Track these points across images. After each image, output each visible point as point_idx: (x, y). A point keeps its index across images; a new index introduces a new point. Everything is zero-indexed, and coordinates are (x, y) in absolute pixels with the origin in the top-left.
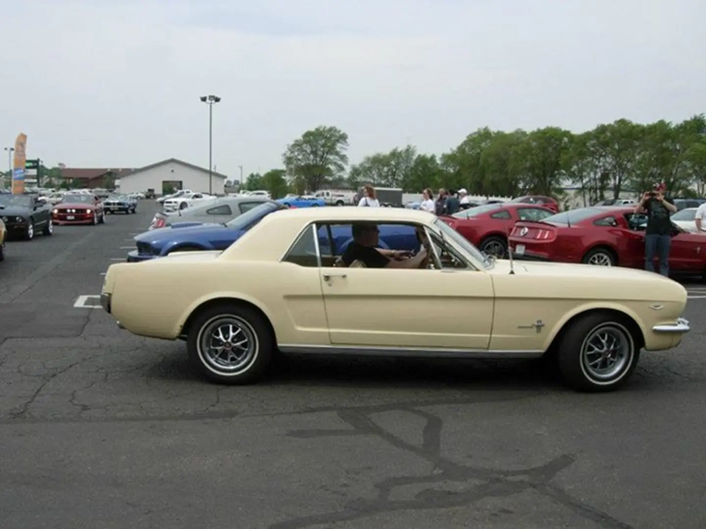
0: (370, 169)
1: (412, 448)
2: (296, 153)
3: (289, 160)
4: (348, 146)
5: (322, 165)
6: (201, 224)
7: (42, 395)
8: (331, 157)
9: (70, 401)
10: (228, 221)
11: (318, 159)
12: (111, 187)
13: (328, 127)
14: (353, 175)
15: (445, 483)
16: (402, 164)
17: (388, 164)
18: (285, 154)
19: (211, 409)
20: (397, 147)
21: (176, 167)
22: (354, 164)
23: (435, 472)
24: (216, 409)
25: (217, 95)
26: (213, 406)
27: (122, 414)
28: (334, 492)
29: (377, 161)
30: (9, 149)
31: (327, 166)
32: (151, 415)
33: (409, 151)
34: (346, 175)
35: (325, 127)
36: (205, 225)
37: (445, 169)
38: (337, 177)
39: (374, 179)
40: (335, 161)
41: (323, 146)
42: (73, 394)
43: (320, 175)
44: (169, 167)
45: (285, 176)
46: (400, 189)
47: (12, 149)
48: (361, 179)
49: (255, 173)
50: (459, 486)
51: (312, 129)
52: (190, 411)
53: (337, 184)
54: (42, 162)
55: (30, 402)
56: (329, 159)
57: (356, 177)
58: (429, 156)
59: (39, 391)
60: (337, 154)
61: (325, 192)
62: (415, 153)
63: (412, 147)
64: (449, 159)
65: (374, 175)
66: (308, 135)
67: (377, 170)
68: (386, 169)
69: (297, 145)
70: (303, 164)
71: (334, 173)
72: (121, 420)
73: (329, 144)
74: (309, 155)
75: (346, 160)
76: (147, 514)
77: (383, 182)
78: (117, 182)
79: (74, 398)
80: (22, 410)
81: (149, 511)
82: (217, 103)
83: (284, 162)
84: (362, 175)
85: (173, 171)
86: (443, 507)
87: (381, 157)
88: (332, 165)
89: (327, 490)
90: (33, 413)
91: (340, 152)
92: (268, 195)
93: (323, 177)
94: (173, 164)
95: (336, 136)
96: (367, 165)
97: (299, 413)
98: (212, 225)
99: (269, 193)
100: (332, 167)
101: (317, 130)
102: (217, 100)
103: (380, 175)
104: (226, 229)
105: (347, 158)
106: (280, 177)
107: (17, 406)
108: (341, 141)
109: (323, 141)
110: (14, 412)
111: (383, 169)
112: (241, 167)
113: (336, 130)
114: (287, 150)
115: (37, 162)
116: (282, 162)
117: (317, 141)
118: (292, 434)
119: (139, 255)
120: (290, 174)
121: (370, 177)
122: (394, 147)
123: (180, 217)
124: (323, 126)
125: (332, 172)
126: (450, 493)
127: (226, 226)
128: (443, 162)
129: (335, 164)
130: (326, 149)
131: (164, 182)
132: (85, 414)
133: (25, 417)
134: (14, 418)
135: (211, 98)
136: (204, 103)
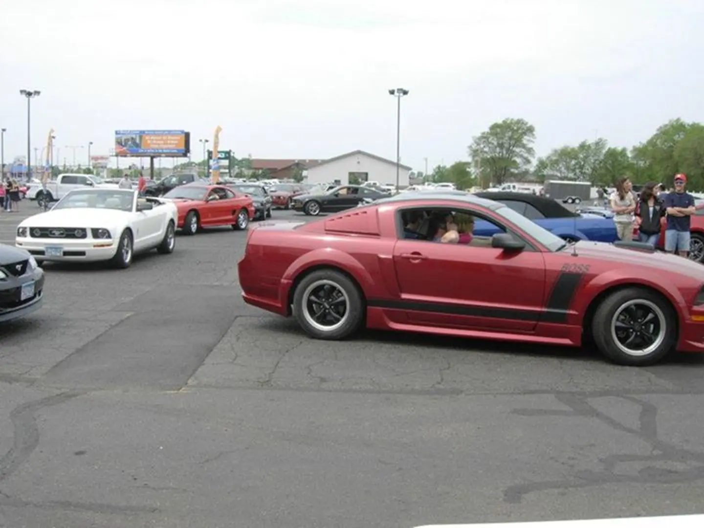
0: (556, 162)
1: (630, 431)
2: (482, 146)
3: (475, 153)
4: (535, 138)
5: (508, 158)
7: (281, 367)
8: (517, 150)
9: (309, 373)
11: (505, 152)
12: (299, 179)
13: (516, 118)
14: (539, 168)
15: (666, 462)
16: (591, 157)
17: (576, 157)
18: (470, 147)
19: (437, 386)
20: (586, 140)
21: (361, 158)
22: (541, 156)
23: (655, 453)
24: (441, 387)
25: (405, 89)
26: (439, 383)
27: (358, 387)
28: (563, 463)
29: (565, 154)
30: (203, 141)
31: (513, 159)
32: (384, 389)
33: (599, 144)
34: (532, 168)
35: (512, 119)
37: (635, 162)
38: (524, 170)
39: (561, 172)
40: (521, 153)
41: (510, 138)
42: (308, 368)
43: (505, 168)
44: (354, 160)
45: (469, 168)
46: (589, 183)
47: (207, 141)
48: (546, 172)
49: (441, 166)
50: (679, 466)
51: (500, 122)
52: (417, 387)
53: (522, 177)
54: (234, 153)
55: (273, 373)
56: (514, 152)
57: (543, 170)
58: (620, 149)
60: (524, 146)
61: (511, 185)
62: (606, 145)
63: (603, 140)
64: (640, 152)
65: (560, 168)
66: (495, 127)
67: (564, 163)
68: (573, 162)
69: (484, 138)
70: (489, 157)
71: (520, 166)
72: (355, 391)
73: (516, 137)
74: (496, 147)
75: (532, 152)
77: (571, 175)
78: (305, 173)
79: (311, 370)
80: (267, 379)
81: (400, 469)
82: (405, 96)
83: (470, 155)
84: (548, 168)
85: (359, 163)
86: (665, 482)
87: (569, 150)
88: (518, 157)
89: (557, 461)
90: (278, 383)
91: (526, 145)
92: (453, 187)
93: (509, 170)
94: (359, 156)
95: (523, 129)
96: (554, 158)
97: (519, 394)
99: (454, 185)
100: (518, 160)
101: (504, 122)
102: (405, 93)
103: (567, 168)
105: (534, 151)
106: (465, 170)
107: (262, 376)
108: (527, 134)
109: (510, 133)
110: (261, 380)
111: (571, 161)
112: (426, 160)
113: (523, 123)
114: (473, 142)
115: (229, 153)
116: (467, 155)
117: (503, 134)
118: (516, 411)
120: (476, 166)
121: (557, 171)
122: (583, 140)
124: (511, 117)
125: (518, 164)
126: (670, 472)
128: (633, 155)
129: (521, 156)
130: (513, 142)
131: (351, 174)
132: (324, 386)
133: (272, 385)
134: (262, 386)
135: (400, 91)
136: (392, 96)
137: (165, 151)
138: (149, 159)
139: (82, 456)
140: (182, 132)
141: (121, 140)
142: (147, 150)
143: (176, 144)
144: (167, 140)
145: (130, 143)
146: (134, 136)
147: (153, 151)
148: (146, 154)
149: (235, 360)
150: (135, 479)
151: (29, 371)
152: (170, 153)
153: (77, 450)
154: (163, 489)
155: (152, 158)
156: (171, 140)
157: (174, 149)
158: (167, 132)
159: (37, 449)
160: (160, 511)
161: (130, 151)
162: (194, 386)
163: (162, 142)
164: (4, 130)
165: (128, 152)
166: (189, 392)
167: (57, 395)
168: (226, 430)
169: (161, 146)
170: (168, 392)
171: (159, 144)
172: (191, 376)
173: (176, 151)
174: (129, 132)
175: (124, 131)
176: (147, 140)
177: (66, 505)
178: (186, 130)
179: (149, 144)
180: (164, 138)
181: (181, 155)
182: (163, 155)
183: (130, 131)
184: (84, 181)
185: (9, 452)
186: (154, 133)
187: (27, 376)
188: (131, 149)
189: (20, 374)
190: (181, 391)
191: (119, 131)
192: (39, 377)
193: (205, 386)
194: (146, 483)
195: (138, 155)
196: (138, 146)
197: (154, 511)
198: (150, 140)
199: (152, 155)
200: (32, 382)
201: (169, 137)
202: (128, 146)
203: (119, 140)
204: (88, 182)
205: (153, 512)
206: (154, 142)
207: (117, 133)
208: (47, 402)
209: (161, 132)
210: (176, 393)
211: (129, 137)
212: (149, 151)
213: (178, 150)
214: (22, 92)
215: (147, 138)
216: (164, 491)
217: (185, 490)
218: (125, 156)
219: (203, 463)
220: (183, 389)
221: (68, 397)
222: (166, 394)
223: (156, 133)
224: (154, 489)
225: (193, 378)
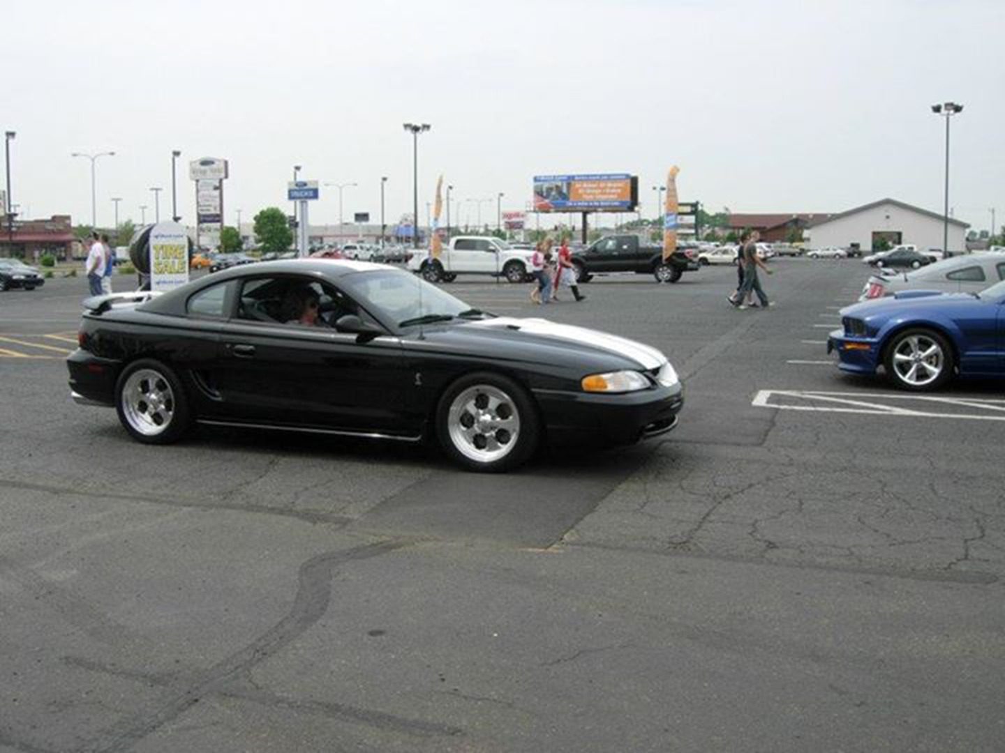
6: (939, 294)
7: (711, 522)
9: (751, 534)
10: (980, 291)
12: (798, 240)
19: (953, 566)
21: (892, 211)
24: (962, 568)
25: (957, 102)
27: (824, 561)
30: (658, 189)
32: (867, 567)
36: (946, 295)
42: (753, 525)
44: (882, 212)
47: (663, 189)
52: (921, 567)
54: (702, 205)
55: (696, 530)
59: (708, 515)
72: (819, 567)
76: (859, 706)
79: (755, 530)
80: (685, 539)
81: (862, 703)
82: (958, 114)
85: (888, 217)
90: (699, 545)
94: (886, 207)
98: (957, 295)
102: (958, 109)
104: (977, 302)
107: (679, 533)
110: (674, 540)
112: (993, 211)
115: (695, 205)
119: (846, 336)
123: (906, 284)
127: (978, 298)
131: (875, 234)
132: (772, 554)
133: (689, 550)
134: (675, 548)
135: (949, 107)
136: (937, 114)
137: (602, 204)
138: (580, 215)
139: (378, 638)
140: (627, 176)
141: (542, 189)
142: (577, 202)
143: (619, 195)
144: (605, 188)
145: (553, 193)
146: (559, 184)
147: (586, 204)
148: (578, 208)
149: (642, 507)
150: (443, 680)
151: (344, 508)
152: (610, 206)
153: (375, 628)
154: (479, 700)
155: (585, 214)
156: (611, 188)
157: (614, 201)
158: (605, 178)
159: (319, 621)
160: (465, 734)
161: (553, 204)
162: (572, 544)
163: (600, 191)
164: (385, 179)
165: (552, 206)
166: (562, 551)
167: (373, 545)
168: (600, 615)
169: (599, 197)
170: (530, 550)
171: (594, 194)
172: (572, 527)
173: (617, 204)
174: (552, 178)
175: (545, 177)
176: (577, 190)
177: (333, 709)
178: (633, 174)
179: (581, 195)
180: (602, 185)
181: (625, 208)
182: (600, 209)
183: (554, 177)
184: (485, 246)
185: (281, 623)
186: (588, 178)
187: (341, 514)
188: (554, 202)
189: (331, 512)
190: (550, 550)
191: (540, 177)
192: (356, 517)
193: (589, 544)
194: (457, 687)
195: (565, 209)
196: (565, 197)
197: (454, 732)
198: (581, 188)
199: (585, 209)
200: (344, 523)
201: (609, 185)
202: (551, 198)
203: (539, 190)
204: (492, 248)
205: (453, 734)
206: (589, 191)
207: (536, 179)
208: (357, 553)
209: (598, 178)
210: (543, 552)
211: (553, 184)
212: (579, 204)
213: (620, 202)
214: (406, 126)
215: (578, 186)
216: (480, 703)
217: (510, 705)
218: (548, 212)
219: (551, 664)
220: (555, 546)
221: (388, 547)
222: (528, 553)
223: (590, 178)
224: (465, 698)
225: (573, 531)
